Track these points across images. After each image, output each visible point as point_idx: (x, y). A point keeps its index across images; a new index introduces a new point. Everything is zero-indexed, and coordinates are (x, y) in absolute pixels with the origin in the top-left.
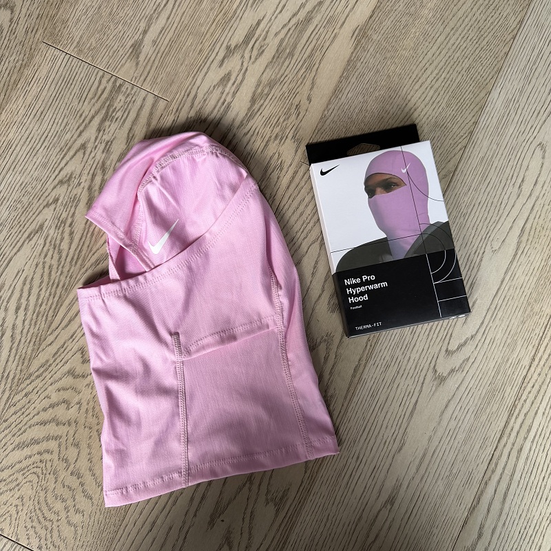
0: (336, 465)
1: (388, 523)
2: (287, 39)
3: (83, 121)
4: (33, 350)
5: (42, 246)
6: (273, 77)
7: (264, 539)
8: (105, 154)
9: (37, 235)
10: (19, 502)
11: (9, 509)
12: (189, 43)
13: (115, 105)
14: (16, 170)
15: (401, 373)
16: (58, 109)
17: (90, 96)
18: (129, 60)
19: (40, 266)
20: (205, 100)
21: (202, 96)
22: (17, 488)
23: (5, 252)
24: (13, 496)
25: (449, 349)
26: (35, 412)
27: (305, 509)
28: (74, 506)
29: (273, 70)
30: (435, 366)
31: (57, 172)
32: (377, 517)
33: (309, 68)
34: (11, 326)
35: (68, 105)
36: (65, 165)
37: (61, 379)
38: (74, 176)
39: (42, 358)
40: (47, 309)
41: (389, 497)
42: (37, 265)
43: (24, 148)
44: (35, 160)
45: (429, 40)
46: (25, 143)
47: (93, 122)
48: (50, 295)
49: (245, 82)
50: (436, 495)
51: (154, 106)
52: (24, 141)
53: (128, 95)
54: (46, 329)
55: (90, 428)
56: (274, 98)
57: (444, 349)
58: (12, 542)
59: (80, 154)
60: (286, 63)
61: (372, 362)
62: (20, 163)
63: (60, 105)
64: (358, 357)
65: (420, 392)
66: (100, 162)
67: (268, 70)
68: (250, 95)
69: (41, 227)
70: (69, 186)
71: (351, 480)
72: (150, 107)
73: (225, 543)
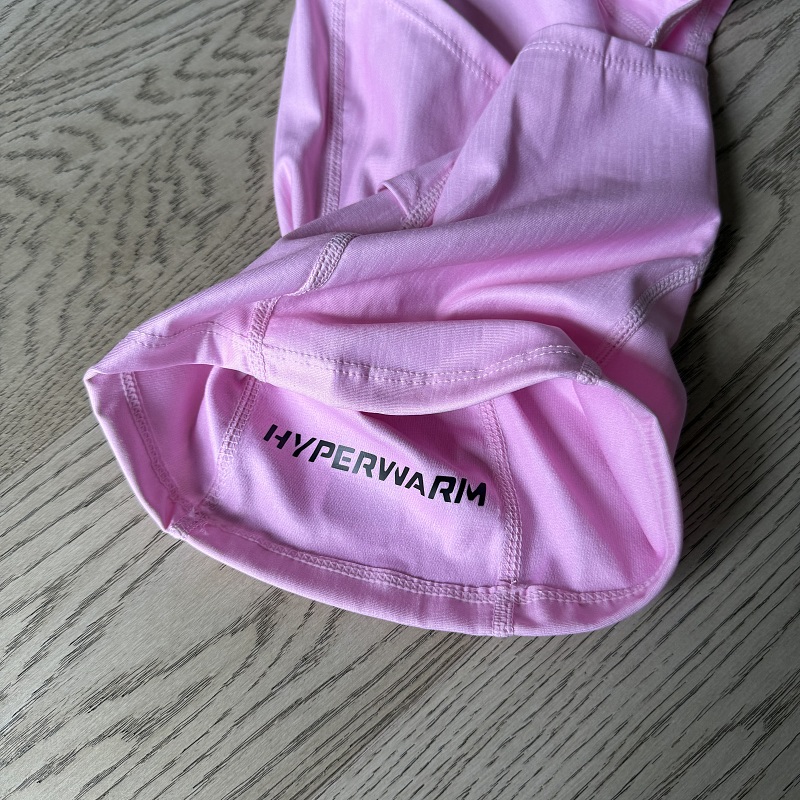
1: (742, 777)
37: (78, 111)
39: (65, 62)
54: (103, 17)
55: (81, 224)
73: (253, 621)
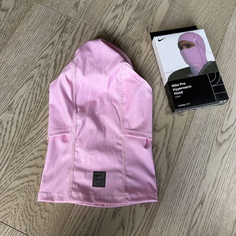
0: (174, 185)
1: (201, 214)
2: (141, 2)
3: (53, 33)
4: (26, 132)
5: (32, 85)
6: (136, 16)
7: (141, 224)
8: (62, 46)
9: (30, 80)
10: (16, 207)
11: (11, 210)
12: (99, 3)
13: (67, 26)
14: (22, 52)
15: (202, 142)
16: (42, 28)
17: (56, 23)
18: (73, 9)
19: (32, 93)
20: (107, 25)
21: (106, 23)
22: (16, 200)
23: (15, 87)
24: (13, 204)
25: (222, 131)
26: (26, 161)
27: (160, 208)
28: (45, 208)
29: (136, 14)
30: (217, 138)
31: (40, 53)
32: (195, 211)
33: (151, 13)
34: (16, 120)
35: (46, 26)
36: (44, 51)
37: (40, 145)
38: (48, 55)
39: (31, 135)
40: (34, 113)
41: (201, 201)
42: (30, 93)
43: (26, 43)
44: (30, 49)
45: (201, 4)
46: (26, 41)
47: (57, 33)
48: (36, 107)
49: (124, 18)
50: (223, 200)
51: (84, 27)
52: (26, 40)
53: (73, 23)
54: (33, 122)
56: (137, 24)
57: (220, 131)
58: (12, 228)
59: (51, 46)
60: (141, 11)
61: (187, 137)
62: (24, 50)
63: (43, 26)
64: (181, 135)
65: (211, 150)
66: (60, 50)
67: (133, 14)
68: (126, 23)
69: (32, 77)
70: (46, 59)
71: (181, 193)
72: (83, 28)
73: (121, 226)
